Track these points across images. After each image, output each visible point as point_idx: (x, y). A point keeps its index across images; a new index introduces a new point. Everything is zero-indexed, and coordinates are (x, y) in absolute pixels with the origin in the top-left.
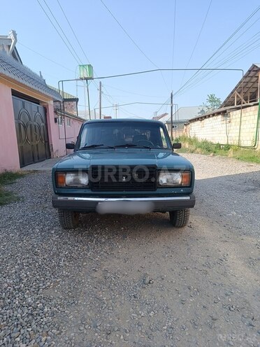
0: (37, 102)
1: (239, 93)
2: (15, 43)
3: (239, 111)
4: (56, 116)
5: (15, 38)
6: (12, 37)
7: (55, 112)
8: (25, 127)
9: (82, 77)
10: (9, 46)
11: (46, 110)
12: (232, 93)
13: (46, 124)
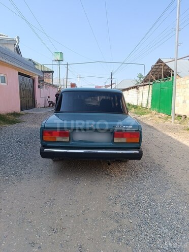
0: (29, 77)
1: (153, 75)
2: (18, 43)
3: (148, 86)
4: (39, 84)
5: (19, 40)
6: (17, 39)
7: (39, 82)
8: (23, 91)
9: (56, 59)
10: (15, 45)
11: (34, 81)
12: (148, 74)
13: (34, 89)
